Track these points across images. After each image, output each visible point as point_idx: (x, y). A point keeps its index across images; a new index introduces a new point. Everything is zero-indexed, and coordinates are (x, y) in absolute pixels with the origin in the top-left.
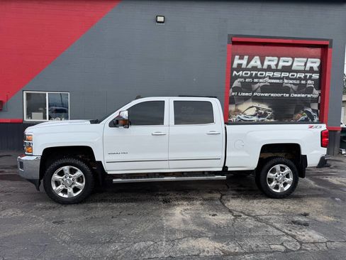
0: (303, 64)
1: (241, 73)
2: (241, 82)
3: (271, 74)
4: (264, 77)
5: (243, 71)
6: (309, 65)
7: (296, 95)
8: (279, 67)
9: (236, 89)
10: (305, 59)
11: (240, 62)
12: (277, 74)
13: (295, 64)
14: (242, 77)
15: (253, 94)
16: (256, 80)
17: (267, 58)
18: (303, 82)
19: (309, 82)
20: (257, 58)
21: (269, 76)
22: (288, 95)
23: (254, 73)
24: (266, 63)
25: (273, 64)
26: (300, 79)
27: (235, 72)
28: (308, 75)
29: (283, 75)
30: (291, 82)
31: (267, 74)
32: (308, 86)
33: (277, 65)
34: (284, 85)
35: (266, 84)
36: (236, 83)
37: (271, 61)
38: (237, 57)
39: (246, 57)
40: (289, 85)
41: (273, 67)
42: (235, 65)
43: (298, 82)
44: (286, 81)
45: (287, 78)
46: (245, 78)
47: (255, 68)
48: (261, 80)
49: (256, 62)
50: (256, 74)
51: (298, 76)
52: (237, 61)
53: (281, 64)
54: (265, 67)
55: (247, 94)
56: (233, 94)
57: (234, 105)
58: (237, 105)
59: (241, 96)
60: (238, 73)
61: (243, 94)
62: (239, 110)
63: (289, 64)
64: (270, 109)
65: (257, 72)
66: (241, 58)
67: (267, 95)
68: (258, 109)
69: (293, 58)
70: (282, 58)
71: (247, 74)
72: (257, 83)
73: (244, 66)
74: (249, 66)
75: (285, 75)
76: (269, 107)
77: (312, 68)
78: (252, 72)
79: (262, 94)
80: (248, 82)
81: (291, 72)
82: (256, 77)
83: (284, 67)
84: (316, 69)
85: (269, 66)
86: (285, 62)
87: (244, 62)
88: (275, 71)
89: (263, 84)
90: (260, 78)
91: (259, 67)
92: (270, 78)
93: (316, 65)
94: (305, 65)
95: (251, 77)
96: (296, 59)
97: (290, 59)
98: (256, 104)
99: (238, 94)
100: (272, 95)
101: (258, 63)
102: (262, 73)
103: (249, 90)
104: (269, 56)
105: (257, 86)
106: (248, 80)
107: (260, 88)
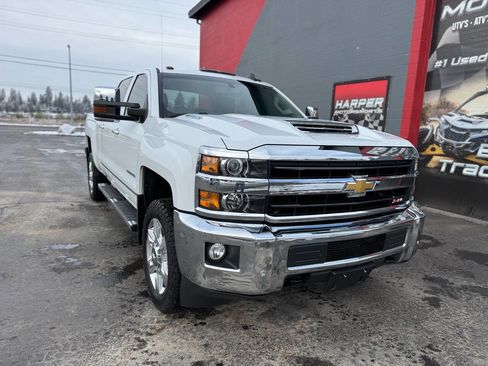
1: (461, 6)
2: (462, 31)
9: (452, 51)
14: (466, 16)
27: (447, 10)
36: (448, 37)
46: (471, 16)
55: (473, 59)
56: (438, 64)
57: (438, 92)
58: (444, 91)
59: (458, 66)
60: (453, 8)
61: (464, 61)
62: (448, 103)
71: (479, 4)
80: (479, 26)
95: (485, 10)
99: (449, 62)
103: (482, 46)
106: (479, 20)
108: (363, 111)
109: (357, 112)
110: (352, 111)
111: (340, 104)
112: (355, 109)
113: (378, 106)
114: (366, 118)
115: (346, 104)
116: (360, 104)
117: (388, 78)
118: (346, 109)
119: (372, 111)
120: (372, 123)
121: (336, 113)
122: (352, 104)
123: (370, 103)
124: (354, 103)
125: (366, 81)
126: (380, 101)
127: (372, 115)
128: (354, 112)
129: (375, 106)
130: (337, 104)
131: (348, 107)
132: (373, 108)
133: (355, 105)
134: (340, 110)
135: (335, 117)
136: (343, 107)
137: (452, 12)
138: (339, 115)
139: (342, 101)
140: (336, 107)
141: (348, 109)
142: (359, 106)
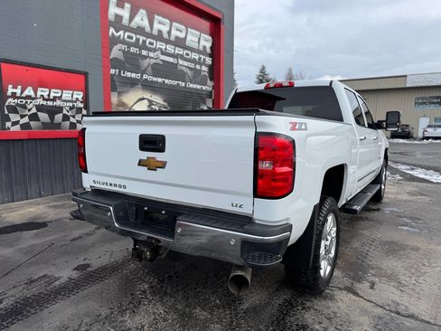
0: (197, 40)
1: (121, 33)
2: (124, 52)
3: (162, 46)
4: (155, 50)
5: (125, 31)
6: (203, 43)
7: (191, 86)
8: (172, 38)
9: (116, 63)
10: (198, 33)
11: (119, 11)
12: (170, 49)
13: (189, 38)
14: (124, 42)
15: (142, 76)
16: (144, 53)
17: (156, 17)
18: (198, 67)
19: (204, 68)
20: (142, 12)
21: (161, 49)
22: (183, 84)
23: (142, 38)
24: (157, 26)
25: (165, 29)
26: (193, 61)
27: (112, 30)
28: (203, 57)
29: (177, 51)
30: (186, 64)
31: (158, 46)
32: (203, 73)
33: (169, 33)
34: (179, 67)
35: (158, 61)
36: (116, 52)
37: (161, 25)
38: (113, 1)
39: (128, 6)
40: (184, 69)
41: (166, 36)
42: (111, 17)
43: (192, 65)
44: (181, 62)
45: (182, 57)
46: (129, 45)
47: (140, 30)
48: (151, 54)
49: (141, 19)
50: (144, 42)
51: (193, 56)
52: (113, 10)
53: (174, 33)
54: (155, 32)
55: (133, 75)
56: (112, 71)
57: (116, 93)
58: (120, 94)
59: (126, 78)
60: (117, 32)
61: (129, 74)
62: (124, 103)
63: (182, 35)
64: (166, 104)
65: (145, 38)
66: (120, 4)
67: (160, 80)
68: (151, 102)
69: (187, 27)
70: (174, 24)
71: (131, 38)
72: (146, 57)
73: (125, 21)
74: (133, 24)
75: (179, 51)
76: (164, 101)
77: (205, 47)
78: (138, 36)
79: (155, 79)
80: (133, 54)
81: (185, 48)
82: (144, 47)
83: (177, 38)
84: (209, 51)
85: (160, 32)
86: (178, 31)
87: (125, 13)
88: (168, 42)
89: (155, 61)
90: (150, 50)
91: (148, 29)
92: (163, 53)
93: (209, 45)
94: (199, 42)
95: (136, 44)
96: (189, 29)
97: (183, 27)
98: (147, 95)
99: (120, 72)
100: (167, 81)
101: (146, 23)
102: (152, 41)
103: (136, 69)
104: (158, 15)
105: (146, 63)
106: (133, 50)
107: (150, 68)
108: (58, 103)
109: (50, 103)
110: (40, 102)
111: (18, 91)
112: (44, 99)
113: (77, 99)
114: (65, 112)
115: (29, 91)
116: (52, 95)
117: (86, 74)
118: (28, 97)
119: (71, 104)
120: (74, 117)
121: (10, 101)
122: (39, 93)
123: (67, 95)
124: (43, 92)
125: (59, 70)
126: (79, 95)
127: (71, 108)
128: (45, 103)
129: (74, 99)
130: (10, 90)
131: (33, 96)
132: (72, 101)
133: (46, 94)
134: (18, 98)
135: (7, 106)
136: (24, 95)
137: (117, 35)
138: (17, 104)
139: (20, 87)
140: (9, 93)
141: (33, 99)
142: (51, 97)
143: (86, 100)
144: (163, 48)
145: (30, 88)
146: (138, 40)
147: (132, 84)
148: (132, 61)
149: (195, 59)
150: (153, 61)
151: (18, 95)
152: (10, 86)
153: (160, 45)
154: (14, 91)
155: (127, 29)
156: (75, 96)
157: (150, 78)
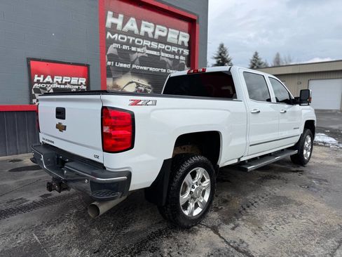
0: (176, 37)
1: (116, 36)
2: (118, 49)
3: (148, 43)
4: (142, 47)
5: (119, 34)
6: (181, 39)
7: (171, 71)
8: (156, 37)
9: (111, 57)
10: (178, 32)
11: (114, 20)
12: (154, 45)
13: (169, 36)
14: (118, 42)
15: (131, 66)
16: (133, 49)
17: (143, 22)
18: (177, 57)
19: (182, 58)
20: (132, 19)
21: (147, 46)
22: (164, 71)
23: (131, 39)
24: (143, 29)
25: (150, 31)
26: (173, 53)
27: (109, 34)
28: (181, 50)
29: (159, 47)
30: (167, 55)
31: (144, 43)
32: (181, 62)
33: (154, 33)
34: (161, 58)
35: (144, 55)
36: (112, 49)
37: (147, 28)
38: (110, 13)
39: (121, 16)
40: (165, 59)
41: (150, 35)
42: (108, 25)
43: (172, 56)
44: (163, 54)
45: (164, 51)
46: (122, 44)
47: (131, 33)
48: (139, 50)
49: (132, 25)
50: (134, 41)
51: (173, 49)
52: (110, 20)
53: (158, 33)
54: (142, 33)
55: (125, 66)
56: (109, 63)
57: (112, 79)
58: (114, 79)
59: (119, 67)
60: (113, 35)
61: (121, 65)
62: (117, 86)
63: (164, 34)
64: (150, 86)
65: (134, 38)
66: (116, 16)
67: (145, 68)
68: (138, 85)
69: (168, 28)
70: (157, 26)
71: (123, 39)
72: (134, 52)
73: (119, 27)
74: (125, 29)
75: (161, 46)
76: (149, 83)
77: (183, 42)
78: (129, 37)
79: (141, 68)
80: (125, 50)
81: (166, 43)
82: (133, 44)
83: (160, 36)
84: (186, 45)
85: (146, 33)
86: (160, 31)
87: (119, 22)
88: (152, 40)
89: (141, 55)
90: (138, 46)
91: (136, 32)
92: (148, 48)
93: (186, 40)
94: (178, 39)
95: (127, 43)
96: (170, 30)
97: (165, 28)
98: (136, 80)
99: (114, 64)
100: (151, 69)
101: (135, 27)
102: (139, 40)
103: (127, 61)
104: (145, 21)
105: (135, 56)
106: (125, 47)
107: (138, 60)
108: (68, 86)
109: (62, 86)
110: (56, 86)
111: (41, 79)
112: (58, 84)
113: (82, 83)
115: (49, 79)
116: (64, 81)
117: (88, 66)
118: (48, 83)
119: (77, 87)
121: (36, 85)
122: (55, 80)
123: (74, 80)
124: (58, 79)
125: (69, 63)
126: (83, 81)
127: (77, 90)
128: (59, 86)
129: (79, 83)
130: (36, 78)
131: (51, 82)
132: (78, 85)
133: (59, 81)
134: (41, 83)
135: (34, 89)
136: (45, 81)
137: (112, 37)
138: (41, 87)
139: (42, 76)
140: (35, 80)
141: (51, 84)
142: (63, 82)
143: (88, 84)
144: (149, 44)
145: (49, 77)
146: (128, 40)
147: (124, 71)
148: (124, 55)
149: (174, 52)
150: (140, 55)
151: (41, 81)
152: (36, 76)
153: (146, 43)
154: (39, 78)
155: (119, 33)
156: (80, 82)
157: (138, 67)
